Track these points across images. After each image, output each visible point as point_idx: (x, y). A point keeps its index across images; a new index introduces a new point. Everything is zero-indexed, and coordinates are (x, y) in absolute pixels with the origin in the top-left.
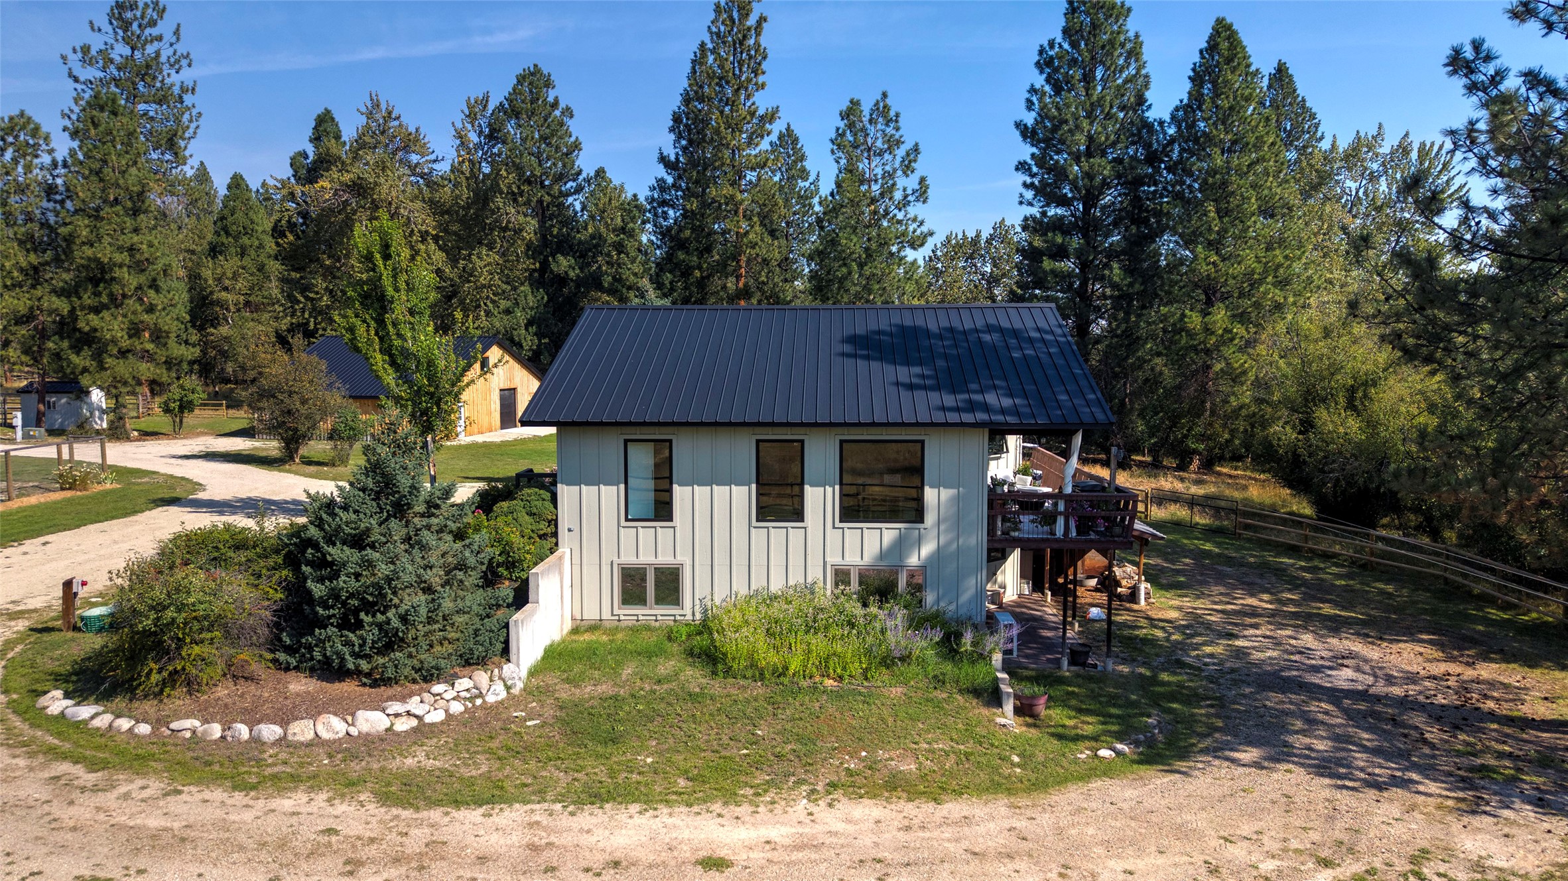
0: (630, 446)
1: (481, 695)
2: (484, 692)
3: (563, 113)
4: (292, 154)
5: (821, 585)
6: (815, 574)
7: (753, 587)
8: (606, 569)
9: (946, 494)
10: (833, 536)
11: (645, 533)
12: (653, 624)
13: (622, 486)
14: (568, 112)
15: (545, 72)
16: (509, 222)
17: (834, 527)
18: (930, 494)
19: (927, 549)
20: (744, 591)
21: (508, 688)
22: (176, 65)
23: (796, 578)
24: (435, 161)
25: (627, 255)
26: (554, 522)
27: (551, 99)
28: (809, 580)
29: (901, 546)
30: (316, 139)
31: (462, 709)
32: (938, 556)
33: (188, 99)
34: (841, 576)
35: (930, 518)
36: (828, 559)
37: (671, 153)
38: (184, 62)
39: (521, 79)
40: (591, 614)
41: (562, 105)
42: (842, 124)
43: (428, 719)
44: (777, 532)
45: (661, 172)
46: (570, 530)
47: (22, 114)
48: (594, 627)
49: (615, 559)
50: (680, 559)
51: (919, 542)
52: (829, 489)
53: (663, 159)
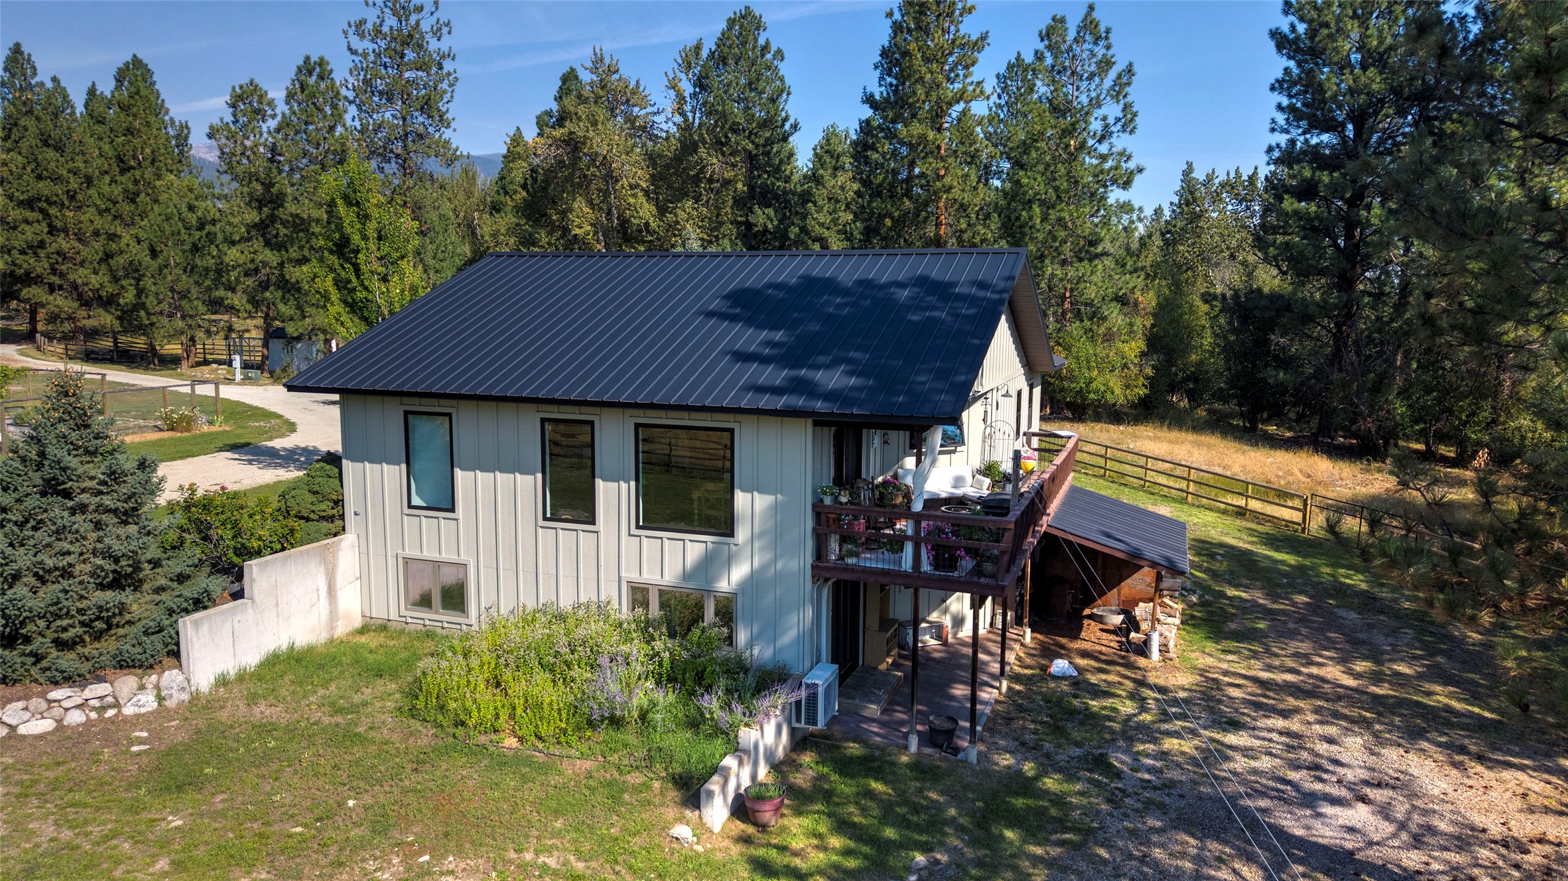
0: (410, 417)
1: (117, 705)
2: (122, 702)
3: (774, 57)
4: (539, 113)
5: (616, 606)
6: (609, 591)
7: (541, 601)
8: (391, 561)
9: (762, 502)
10: (629, 545)
11: (428, 523)
12: (439, 630)
13: (404, 466)
14: (780, 54)
15: (757, 14)
16: (713, 172)
17: (630, 535)
18: (741, 499)
19: (739, 573)
20: (531, 605)
21: (160, 699)
22: (437, 33)
23: (587, 595)
24: (655, 114)
25: (815, 203)
26: (339, 502)
27: (761, 41)
28: (603, 598)
29: (709, 565)
30: (559, 99)
31: (83, 719)
32: (753, 582)
33: (448, 66)
34: (639, 595)
35: (742, 533)
36: (623, 574)
37: (878, 92)
38: (445, 30)
39: (731, 22)
40: (379, 613)
41: (774, 48)
42: (1041, 46)
43: (22, 730)
44: (567, 535)
45: (867, 112)
46: (356, 514)
47: (251, 82)
48: (383, 628)
49: (400, 552)
50: (463, 558)
51: (729, 562)
52: (624, 486)
53: (869, 100)
